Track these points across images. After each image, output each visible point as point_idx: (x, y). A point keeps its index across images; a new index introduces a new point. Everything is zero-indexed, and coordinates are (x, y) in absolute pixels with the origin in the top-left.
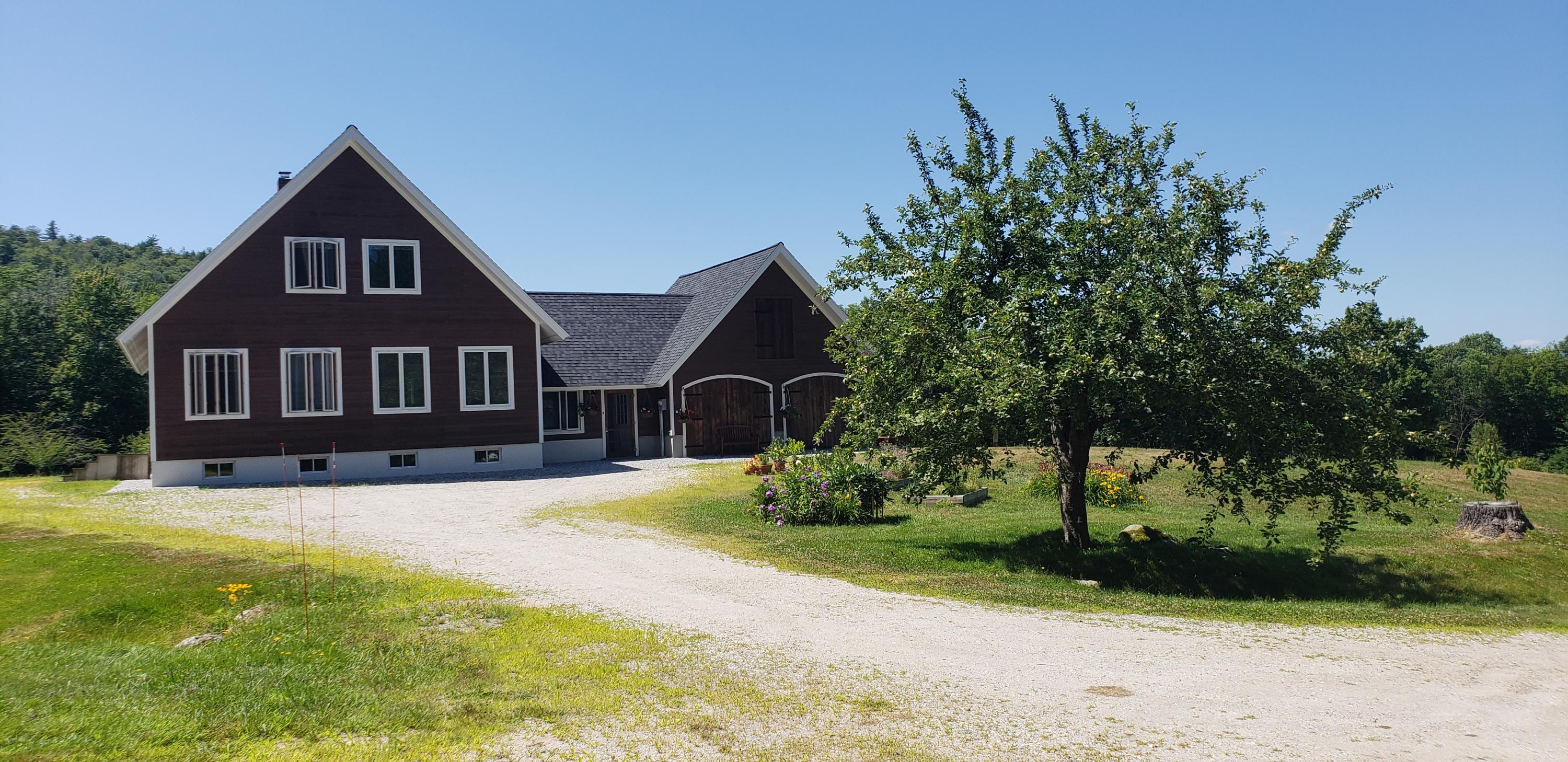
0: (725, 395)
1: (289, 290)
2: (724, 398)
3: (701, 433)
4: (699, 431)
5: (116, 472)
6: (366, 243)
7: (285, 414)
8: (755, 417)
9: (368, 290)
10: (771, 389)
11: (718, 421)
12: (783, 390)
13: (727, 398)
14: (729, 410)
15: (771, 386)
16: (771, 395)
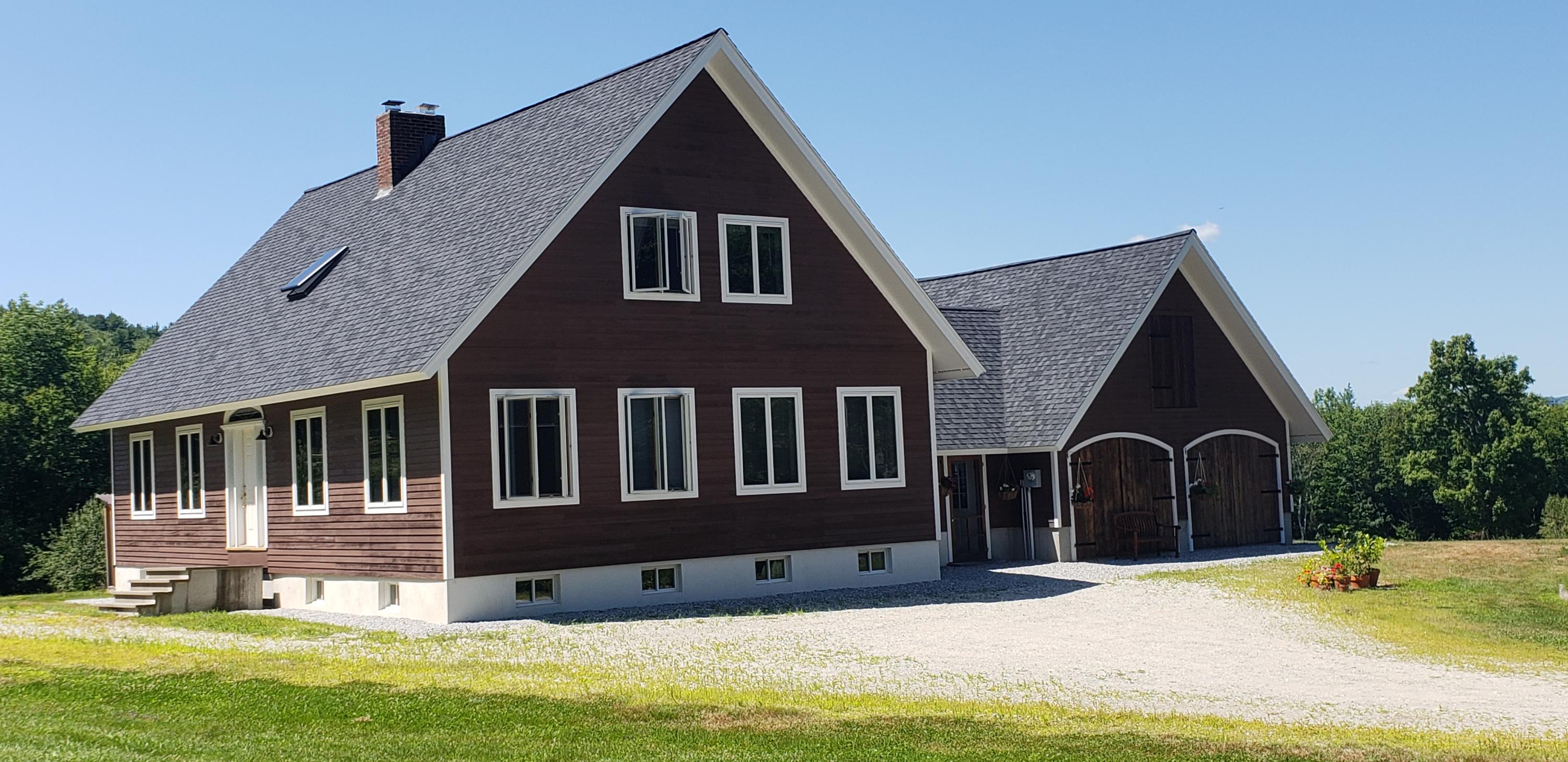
0: (1117, 465)
1: (628, 295)
2: (1117, 469)
3: (1092, 523)
4: (1089, 522)
5: (215, 597)
6: (724, 220)
7: (625, 497)
8: (1154, 499)
9: (728, 297)
10: (1172, 456)
11: (1111, 503)
12: (1186, 456)
13: (1120, 468)
14: (1124, 488)
15: (1170, 449)
16: (1172, 464)
